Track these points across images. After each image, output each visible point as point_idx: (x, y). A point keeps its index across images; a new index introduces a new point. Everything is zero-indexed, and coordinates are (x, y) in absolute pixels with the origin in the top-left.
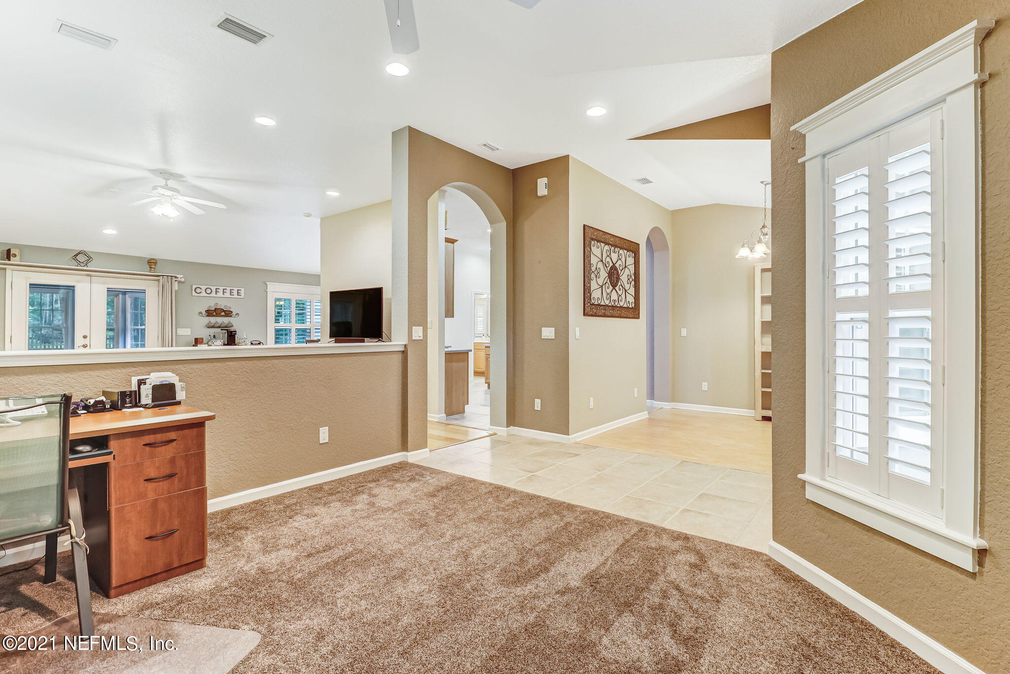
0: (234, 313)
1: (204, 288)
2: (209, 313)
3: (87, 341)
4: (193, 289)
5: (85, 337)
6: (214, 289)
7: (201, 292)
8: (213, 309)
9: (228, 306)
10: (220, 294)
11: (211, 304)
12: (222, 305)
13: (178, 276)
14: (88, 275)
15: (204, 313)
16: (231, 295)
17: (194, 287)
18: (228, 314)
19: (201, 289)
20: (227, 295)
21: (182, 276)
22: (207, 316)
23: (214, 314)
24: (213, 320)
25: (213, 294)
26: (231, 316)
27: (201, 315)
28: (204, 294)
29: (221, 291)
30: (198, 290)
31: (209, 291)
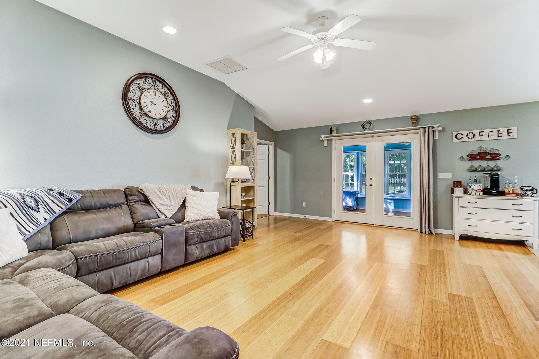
0: (503, 156)
1: (465, 133)
2: (472, 157)
3: (372, 182)
4: (454, 135)
5: (371, 179)
6: (476, 132)
7: (462, 138)
8: (477, 153)
9: (496, 148)
10: (485, 137)
11: (475, 148)
12: (488, 147)
13: (434, 126)
14: (373, 137)
15: (466, 157)
16: (498, 136)
17: (455, 133)
18: (495, 156)
19: (462, 134)
20: (494, 136)
21: (438, 125)
22: (470, 160)
23: (478, 157)
24: (476, 164)
25: (477, 138)
26: (499, 159)
27: (462, 159)
28: (465, 139)
29: (485, 134)
30: (459, 136)
31: (471, 136)
